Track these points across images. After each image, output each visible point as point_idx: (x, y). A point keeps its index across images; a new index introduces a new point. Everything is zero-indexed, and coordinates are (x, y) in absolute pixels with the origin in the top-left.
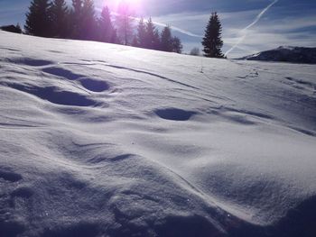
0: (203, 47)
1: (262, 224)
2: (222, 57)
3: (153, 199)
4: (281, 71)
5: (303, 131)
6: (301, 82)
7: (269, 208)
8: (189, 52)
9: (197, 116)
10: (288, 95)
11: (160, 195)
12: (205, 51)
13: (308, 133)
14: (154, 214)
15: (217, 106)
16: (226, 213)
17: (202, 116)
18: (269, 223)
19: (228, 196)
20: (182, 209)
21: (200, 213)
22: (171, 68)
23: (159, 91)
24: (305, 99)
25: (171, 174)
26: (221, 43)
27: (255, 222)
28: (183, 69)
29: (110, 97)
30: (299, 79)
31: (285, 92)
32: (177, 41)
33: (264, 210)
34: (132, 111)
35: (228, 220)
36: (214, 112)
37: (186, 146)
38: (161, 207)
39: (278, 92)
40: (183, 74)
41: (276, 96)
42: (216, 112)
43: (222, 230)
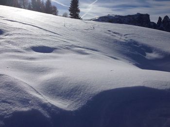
0: (69, 13)
1: (72, 110)
2: (80, 19)
3: (7, 102)
4: (106, 27)
5: (113, 58)
6: (114, 33)
7: (78, 100)
8: (62, 15)
9: (57, 50)
10: (107, 39)
11: (13, 99)
12: (70, 14)
13: (115, 58)
14: (5, 112)
15: (70, 44)
16: (53, 106)
17: (59, 50)
18: (76, 109)
19: (58, 95)
20: (25, 106)
21: (36, 108)
22: (47, 23)
23: (36, 36)
24: (116, 42)
25: (25, 85)
26: (79, 11)
27: (68, 109)
28: (54, 23)
29: (3, 39)
30: (114, 31)
31: (106, 38)
32: (55, 8)
33: (75, 102)
34: (15, 48)
35: (53, 109)
36: (67, 48)
37: (43, 68)
38: (11, 107)
39: (104, 38)
40: (54, 27)
41: (102, 40)
42: (69, 48)
43: (48, 116)
